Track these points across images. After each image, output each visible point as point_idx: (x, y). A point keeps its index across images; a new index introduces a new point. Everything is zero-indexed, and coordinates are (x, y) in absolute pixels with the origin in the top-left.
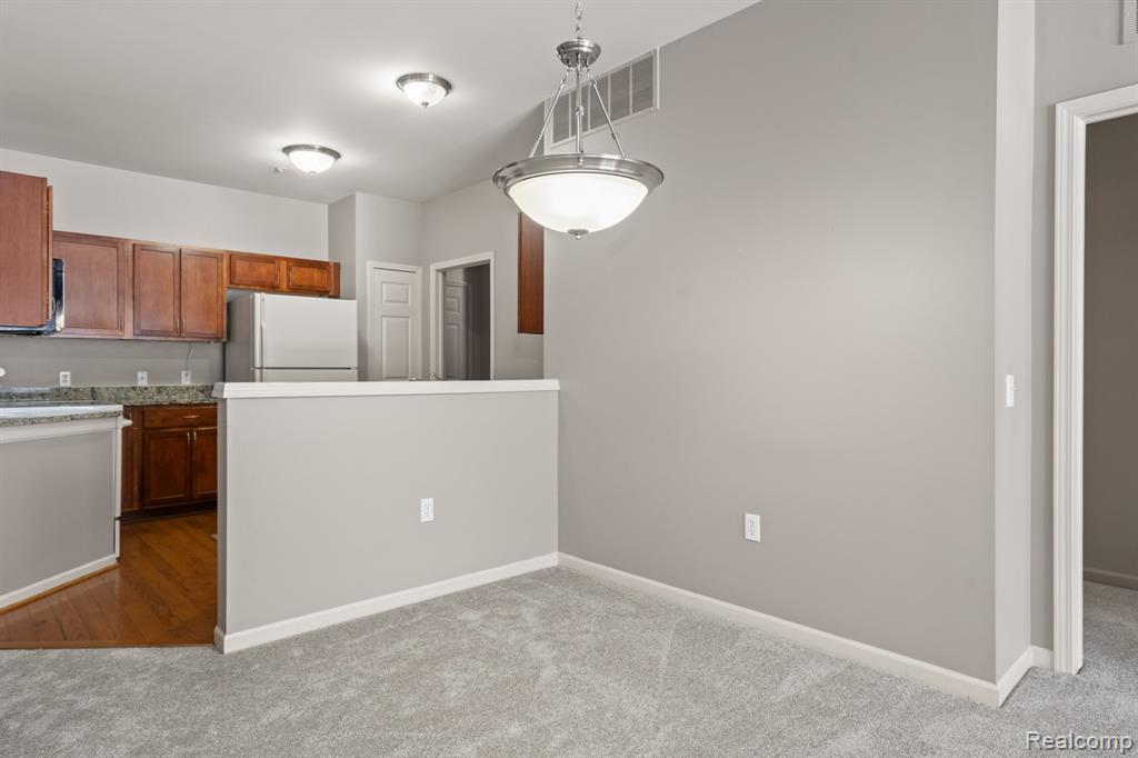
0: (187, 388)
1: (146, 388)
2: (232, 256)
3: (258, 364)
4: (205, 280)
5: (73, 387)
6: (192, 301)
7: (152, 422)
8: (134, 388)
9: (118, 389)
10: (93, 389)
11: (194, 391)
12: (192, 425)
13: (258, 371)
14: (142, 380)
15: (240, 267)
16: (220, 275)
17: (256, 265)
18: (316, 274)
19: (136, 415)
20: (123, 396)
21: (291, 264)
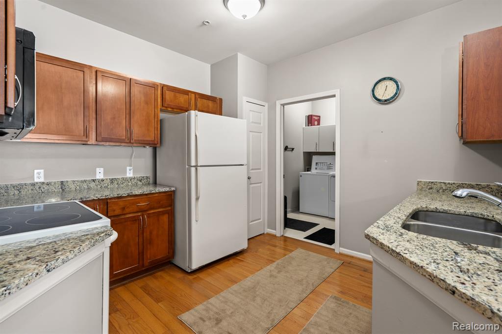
0: (131, 179)
1: (103, 180)
2: (163, 87)
3: (193, 163)
4: (147, 103)
5: (46, 181)
6: (137, 117)
7: (114, 211)
8: (94, 181)
9: (82, 182)
10: (62, 182)
11: (136, 180)
12: (143, 211)
13: (193, 169)
14: (100, 175)
15: (169, 95)
16: (156, 100)
17: (177, 95)
18: (210, 103)
19: (102, 206)
20: (86, 187)
21: (197, 96)
